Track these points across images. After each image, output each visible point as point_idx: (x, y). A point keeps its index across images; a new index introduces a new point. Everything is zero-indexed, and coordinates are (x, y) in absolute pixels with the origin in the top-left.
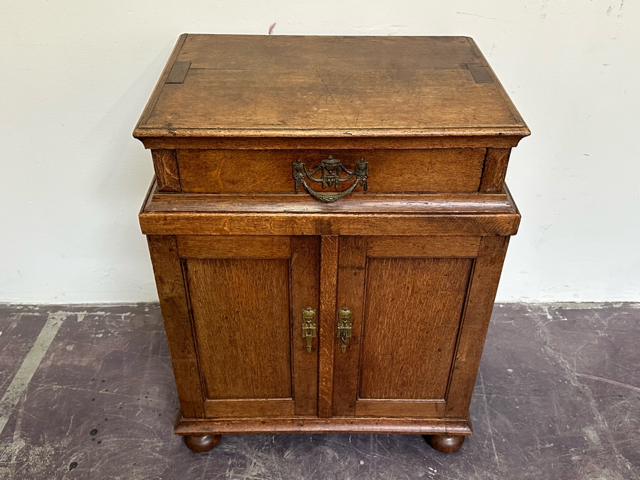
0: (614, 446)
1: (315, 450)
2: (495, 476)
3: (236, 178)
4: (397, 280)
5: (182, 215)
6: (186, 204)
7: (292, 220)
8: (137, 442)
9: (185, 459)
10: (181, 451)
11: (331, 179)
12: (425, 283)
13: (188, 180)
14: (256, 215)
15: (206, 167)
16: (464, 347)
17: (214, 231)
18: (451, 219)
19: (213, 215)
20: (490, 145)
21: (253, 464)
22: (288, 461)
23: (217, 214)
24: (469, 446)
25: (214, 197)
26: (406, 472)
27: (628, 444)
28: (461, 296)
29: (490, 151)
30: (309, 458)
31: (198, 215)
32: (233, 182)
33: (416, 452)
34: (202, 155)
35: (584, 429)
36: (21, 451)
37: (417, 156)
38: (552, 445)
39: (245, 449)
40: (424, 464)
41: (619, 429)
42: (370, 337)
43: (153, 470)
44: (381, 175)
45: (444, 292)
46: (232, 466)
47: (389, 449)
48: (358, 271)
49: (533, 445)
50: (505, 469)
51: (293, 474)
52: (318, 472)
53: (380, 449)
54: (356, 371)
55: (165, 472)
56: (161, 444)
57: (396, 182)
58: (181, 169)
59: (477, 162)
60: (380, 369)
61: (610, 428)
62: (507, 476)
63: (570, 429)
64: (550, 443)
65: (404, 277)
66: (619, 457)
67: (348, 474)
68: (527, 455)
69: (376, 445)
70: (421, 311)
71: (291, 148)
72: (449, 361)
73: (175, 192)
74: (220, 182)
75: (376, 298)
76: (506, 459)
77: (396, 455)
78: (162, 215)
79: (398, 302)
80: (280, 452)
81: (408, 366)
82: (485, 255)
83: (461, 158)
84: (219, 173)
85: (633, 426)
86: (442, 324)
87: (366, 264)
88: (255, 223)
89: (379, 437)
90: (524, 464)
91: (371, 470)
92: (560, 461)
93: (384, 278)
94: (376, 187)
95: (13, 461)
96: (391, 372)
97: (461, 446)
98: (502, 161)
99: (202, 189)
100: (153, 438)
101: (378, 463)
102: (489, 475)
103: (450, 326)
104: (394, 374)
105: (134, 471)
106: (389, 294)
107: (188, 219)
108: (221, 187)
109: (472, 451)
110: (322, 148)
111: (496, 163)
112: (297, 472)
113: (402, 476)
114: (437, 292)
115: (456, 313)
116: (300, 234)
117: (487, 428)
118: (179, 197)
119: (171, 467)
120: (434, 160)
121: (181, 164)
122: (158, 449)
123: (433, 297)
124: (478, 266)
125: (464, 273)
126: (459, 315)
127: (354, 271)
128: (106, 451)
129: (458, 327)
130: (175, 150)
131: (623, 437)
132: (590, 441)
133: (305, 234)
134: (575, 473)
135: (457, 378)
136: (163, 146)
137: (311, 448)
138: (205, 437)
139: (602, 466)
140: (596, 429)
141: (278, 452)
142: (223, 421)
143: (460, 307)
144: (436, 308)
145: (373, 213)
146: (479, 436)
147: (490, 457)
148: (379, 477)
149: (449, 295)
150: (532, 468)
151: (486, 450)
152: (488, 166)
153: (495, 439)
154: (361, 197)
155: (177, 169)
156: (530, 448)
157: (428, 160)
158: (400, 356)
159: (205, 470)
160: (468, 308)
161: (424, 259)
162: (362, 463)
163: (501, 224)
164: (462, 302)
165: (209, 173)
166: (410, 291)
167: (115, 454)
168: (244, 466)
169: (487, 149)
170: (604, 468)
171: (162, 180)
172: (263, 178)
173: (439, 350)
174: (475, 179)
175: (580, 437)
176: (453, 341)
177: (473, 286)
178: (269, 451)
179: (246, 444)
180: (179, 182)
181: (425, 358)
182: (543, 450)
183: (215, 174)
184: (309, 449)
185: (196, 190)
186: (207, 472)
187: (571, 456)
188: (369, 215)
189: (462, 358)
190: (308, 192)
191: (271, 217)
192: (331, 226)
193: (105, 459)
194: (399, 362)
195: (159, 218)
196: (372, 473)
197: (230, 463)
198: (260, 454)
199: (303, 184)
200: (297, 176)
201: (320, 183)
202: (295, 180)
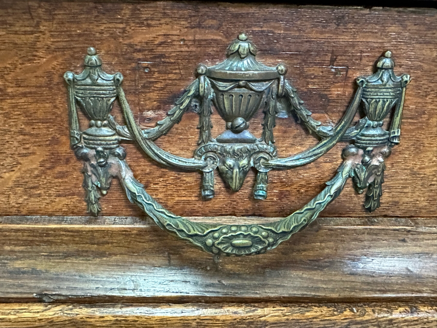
199: (118, 178)
200: (91, 141)
201: (190, 179)
202: (85, 158)
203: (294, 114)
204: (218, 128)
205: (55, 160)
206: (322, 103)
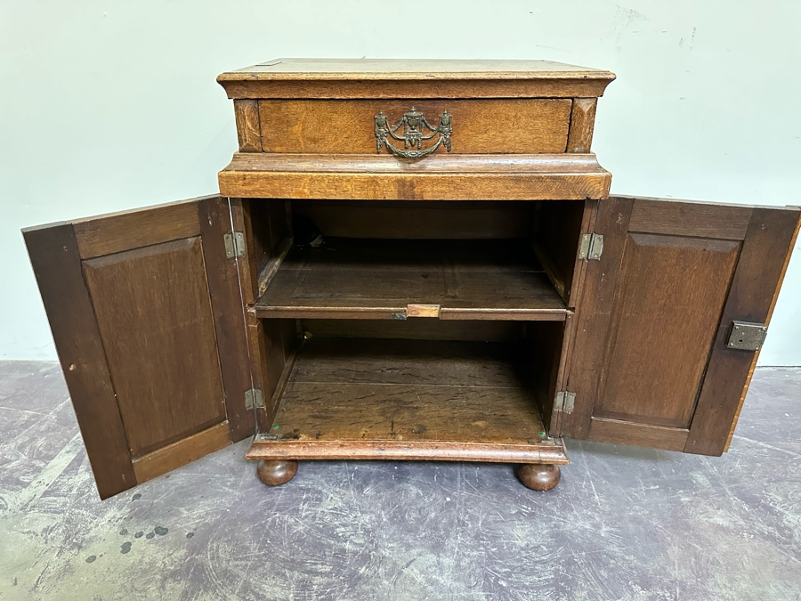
0: (727, 489)
1: (397, 486)
2: (596, 514)
3: (317, 135)
5: (261, 173)
6: (266, 164)
7: (374, 181)
8: (207, 477)
9: (257, 494)
10: (252, 485)
11: (413, 136)
13: (269, 137)
14: (336, 174)
15: (287, 121)
17: (294, 194)
18: (539, 178)
19: (293, 174)
20: (576, 94)
21: (329, 498)
22: (368, 497)
23: (297, 174)
24: (565, 486)
25: (295, 157)
26: (497, 509)
27: (742, 488)
29: (576, 101)
30: (391, 494)
31: (278, 174)
32: (314, 141)
33: (507, 490)
34: (284, 106)
35: (691, 474)
36: (85, 483)
37: (501, 107)
38: (657, 487)
39: (322, 485)
40: (516, 502)
41: (730, 474)
43: (221, 502)
44: (466, 132)
46: (307, 499)
47: (478, 488)
49: (636, 487)
50: (607, 508)
51: (372, 508)
52: (400, 507)
53: (468, 487)
55: (234, 504)
56: (232, 480)
57: (481, 140)
58: (262, 124)
59: (563, 115)
61: (720, 472)
62: (610, 514)
63: (676, 473)
64: (655, 485)
66: (735, 500)
67: (432, 510)
68: (631, 496)
69: (464, 484)
71: (374, 97)
73: (256, 151)
74: (301, 141)
76: (607, 498)
77: (485, 493)
78: (242, 173)
80: (360, 488)
83: (547, 110)
84: (301, 129)
85: (745, 472)
88: (336, 184)
89: (466, 477)
90: (627, 503)
91: (458, 506)
92: (668, 502)
94: (460, 148)
95: (74, 491)
97: (557, 484)
98: (589, 114)
99: (284, 149)
100: (225, 474)
101: (466, 500)
102: (589, 513)
105: (201, 502)
107: (267, 178)
108: (303, 146)
109: (570, 491)
110: (405, 97)
111: (582, 115)
112: (376, 506)
113: (493, 512)
116: (382, 199)
117: (585, 470)
118: (259, 157)
119: (241, 500)
120: (519, 114)
121: (263, 118)
122: (228, 484)
128: (173, 485)
130: (257, 99)
131: (735, 481)
132: (700, 484)
133: (387, 198)
134: (686, 514)
136: (246, 95)
137: (393, 485)
138: (279, 467)
139: (716, 507)
140: (704, 474)
141: (357, 489)
142: (299, 443)
145: (457, 173)
146: (577, 478)
147: (590, 497)
148: (467, 513)
150: (637, 508)
151: (586, 490)
152: (575, 119)
153: (593, 480)
154: (445, 158)
155: (259, 125)
156: (634, 489)
157: (513, 114)
159: (277, 503)
162: (448, 499)
163: (592, 184)
165: (290, 129)
167: (182, 488)
168: (320, 500)
169: (572, 99)
170: (718, 509)
171: (243, 137)
172: (345, 136)
174: (561, 137)
175: (687, 481)
178: (347, 487)
179: (323, 481)
180: (261, 139)
182: (648, 492)
183: (297, 129)
184: (391, 486)
185: (277, 149)
186: (279, 505)
187: (680, 497)
188: (454, 175)
190: (390, 151)
191: (352, 177)
192: (414, 188)
193: (172, 491)
195: (239, 177)
196: (459, 509)
197: (304, 497)
198: (338, 490)
199: (385, 142)
200: (379, 132)
201: (403, 143)
202: (377, 137)
203: (426, 124)
204: (409, 129)
205: (370, 138)
206: (433, 123)
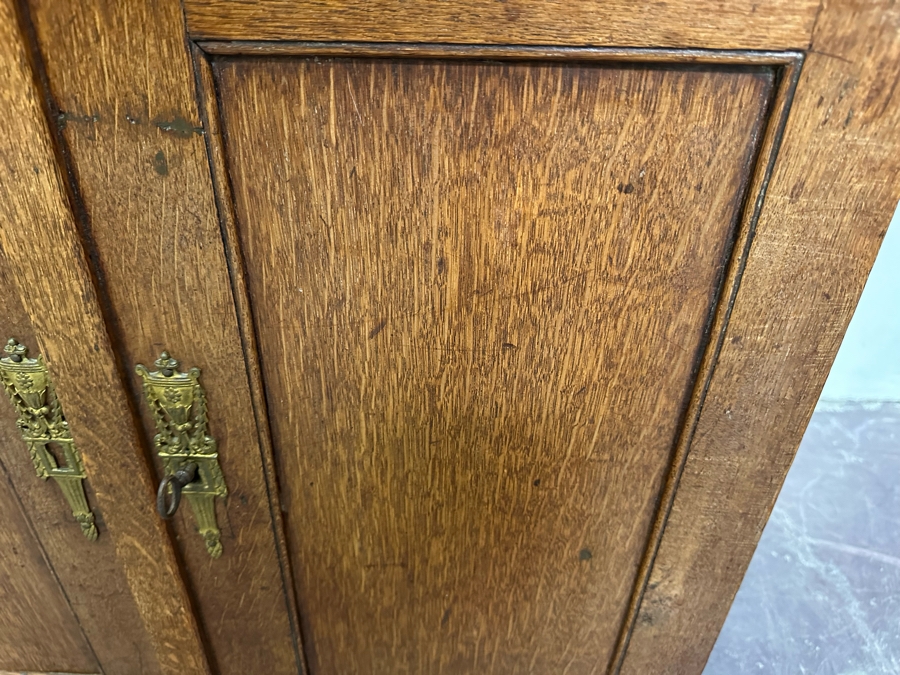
4: (384, 211)
12: (522, 236)
16: (682, 545)
28: (691, 316)
42: (308, 496)
45: (613, 291)
48: (167, 145)
54: (280, 621)
60: (370, 616)
65: (416, 196)
70: (508, 384)
72: (621, 593)
75: (299, 314)
79: (405, 341)
81: (469, 607)
82: (850, 42)
86: (600, 448)
87: (198, 97)
93: (322, 196)
96: (411, 626)
103: (634, 456)
104: (422, 632)
106: (357, 293)
114: (579, 290)
115: (663, 400)
123: (559, 317)
124: (804, 121)
125: (717, 179)
126: (674, 408)
127: (146, 148)
129: (662, 463)
135: (645, 652)
143: (681, 369)
144: (572, 375)
149: (634, 307)
158: (437, 570)
160: (721, 372)
161: (507, 63)
164: (691, 343)
166: (453, 281)
173: (586, 554)
176: (639, 520)
177: (757, 253)
181: (532, 581)
189: (670, 583)
194: (437, 595)
